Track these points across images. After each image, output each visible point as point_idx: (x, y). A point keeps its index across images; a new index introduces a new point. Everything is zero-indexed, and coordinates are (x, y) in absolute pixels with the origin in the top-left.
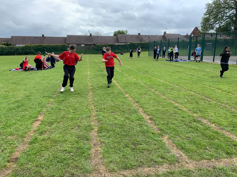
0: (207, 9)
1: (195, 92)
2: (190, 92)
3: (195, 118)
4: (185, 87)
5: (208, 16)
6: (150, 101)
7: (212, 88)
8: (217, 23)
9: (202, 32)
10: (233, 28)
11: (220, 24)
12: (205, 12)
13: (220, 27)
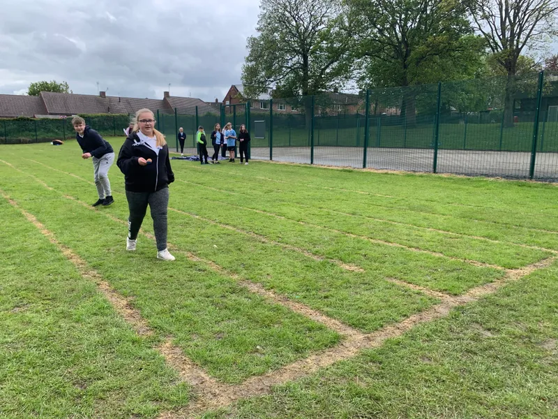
0: (250, 50)
1: (234, 226)
2: (225, 226)
3: (235, 285)
4: (214, 217)
5: (254, 63)
6: (131, 259)
7: (268, 214)
8: (271, 79)
9: (246, 97)
10: (300, 92)
11: (277, 83)
12: (247, 55)
13: (278, 88)
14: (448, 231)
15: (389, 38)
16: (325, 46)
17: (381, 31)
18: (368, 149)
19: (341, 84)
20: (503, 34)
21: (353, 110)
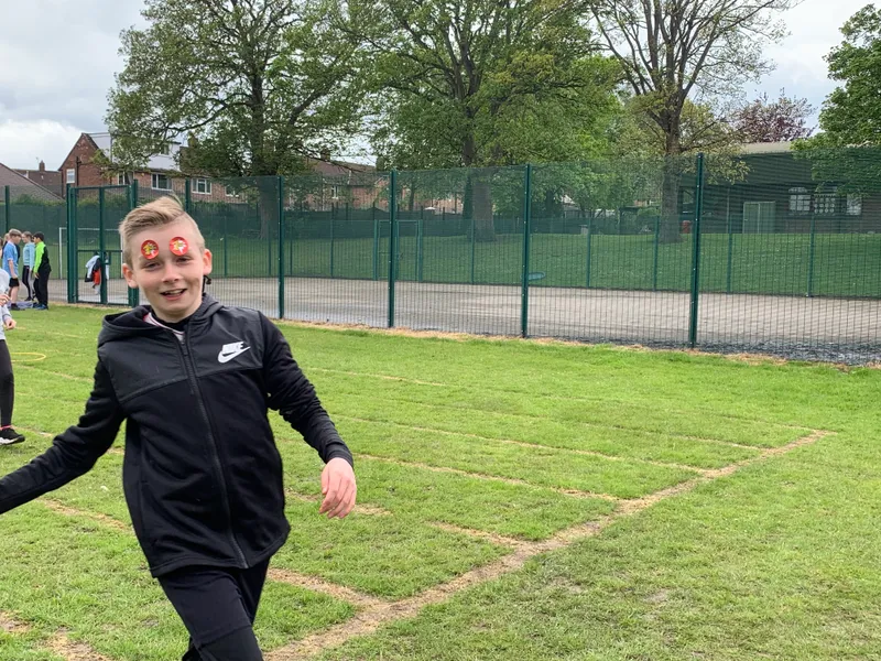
0: (127, 57)
8: (179, 126)
9: (115, 160)
10: (247, 157)
11: (191, 134)
13: (193, 139)
14: (537, 443)
15: (435, 53)
16: (300, 60)
17: (416, 37)
18: (398, 286)
19: (338, 143)
20: (654, 59)
21: (365, 201)
